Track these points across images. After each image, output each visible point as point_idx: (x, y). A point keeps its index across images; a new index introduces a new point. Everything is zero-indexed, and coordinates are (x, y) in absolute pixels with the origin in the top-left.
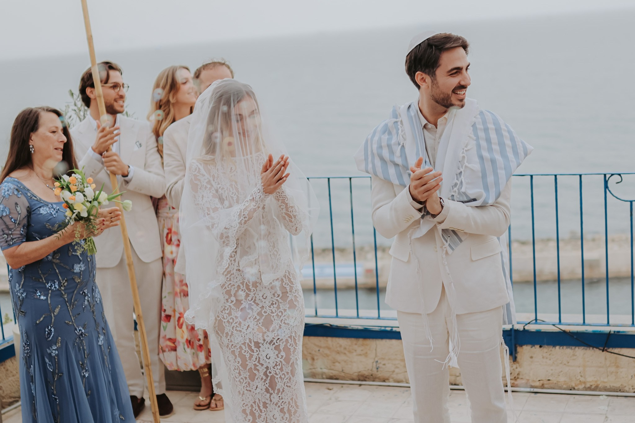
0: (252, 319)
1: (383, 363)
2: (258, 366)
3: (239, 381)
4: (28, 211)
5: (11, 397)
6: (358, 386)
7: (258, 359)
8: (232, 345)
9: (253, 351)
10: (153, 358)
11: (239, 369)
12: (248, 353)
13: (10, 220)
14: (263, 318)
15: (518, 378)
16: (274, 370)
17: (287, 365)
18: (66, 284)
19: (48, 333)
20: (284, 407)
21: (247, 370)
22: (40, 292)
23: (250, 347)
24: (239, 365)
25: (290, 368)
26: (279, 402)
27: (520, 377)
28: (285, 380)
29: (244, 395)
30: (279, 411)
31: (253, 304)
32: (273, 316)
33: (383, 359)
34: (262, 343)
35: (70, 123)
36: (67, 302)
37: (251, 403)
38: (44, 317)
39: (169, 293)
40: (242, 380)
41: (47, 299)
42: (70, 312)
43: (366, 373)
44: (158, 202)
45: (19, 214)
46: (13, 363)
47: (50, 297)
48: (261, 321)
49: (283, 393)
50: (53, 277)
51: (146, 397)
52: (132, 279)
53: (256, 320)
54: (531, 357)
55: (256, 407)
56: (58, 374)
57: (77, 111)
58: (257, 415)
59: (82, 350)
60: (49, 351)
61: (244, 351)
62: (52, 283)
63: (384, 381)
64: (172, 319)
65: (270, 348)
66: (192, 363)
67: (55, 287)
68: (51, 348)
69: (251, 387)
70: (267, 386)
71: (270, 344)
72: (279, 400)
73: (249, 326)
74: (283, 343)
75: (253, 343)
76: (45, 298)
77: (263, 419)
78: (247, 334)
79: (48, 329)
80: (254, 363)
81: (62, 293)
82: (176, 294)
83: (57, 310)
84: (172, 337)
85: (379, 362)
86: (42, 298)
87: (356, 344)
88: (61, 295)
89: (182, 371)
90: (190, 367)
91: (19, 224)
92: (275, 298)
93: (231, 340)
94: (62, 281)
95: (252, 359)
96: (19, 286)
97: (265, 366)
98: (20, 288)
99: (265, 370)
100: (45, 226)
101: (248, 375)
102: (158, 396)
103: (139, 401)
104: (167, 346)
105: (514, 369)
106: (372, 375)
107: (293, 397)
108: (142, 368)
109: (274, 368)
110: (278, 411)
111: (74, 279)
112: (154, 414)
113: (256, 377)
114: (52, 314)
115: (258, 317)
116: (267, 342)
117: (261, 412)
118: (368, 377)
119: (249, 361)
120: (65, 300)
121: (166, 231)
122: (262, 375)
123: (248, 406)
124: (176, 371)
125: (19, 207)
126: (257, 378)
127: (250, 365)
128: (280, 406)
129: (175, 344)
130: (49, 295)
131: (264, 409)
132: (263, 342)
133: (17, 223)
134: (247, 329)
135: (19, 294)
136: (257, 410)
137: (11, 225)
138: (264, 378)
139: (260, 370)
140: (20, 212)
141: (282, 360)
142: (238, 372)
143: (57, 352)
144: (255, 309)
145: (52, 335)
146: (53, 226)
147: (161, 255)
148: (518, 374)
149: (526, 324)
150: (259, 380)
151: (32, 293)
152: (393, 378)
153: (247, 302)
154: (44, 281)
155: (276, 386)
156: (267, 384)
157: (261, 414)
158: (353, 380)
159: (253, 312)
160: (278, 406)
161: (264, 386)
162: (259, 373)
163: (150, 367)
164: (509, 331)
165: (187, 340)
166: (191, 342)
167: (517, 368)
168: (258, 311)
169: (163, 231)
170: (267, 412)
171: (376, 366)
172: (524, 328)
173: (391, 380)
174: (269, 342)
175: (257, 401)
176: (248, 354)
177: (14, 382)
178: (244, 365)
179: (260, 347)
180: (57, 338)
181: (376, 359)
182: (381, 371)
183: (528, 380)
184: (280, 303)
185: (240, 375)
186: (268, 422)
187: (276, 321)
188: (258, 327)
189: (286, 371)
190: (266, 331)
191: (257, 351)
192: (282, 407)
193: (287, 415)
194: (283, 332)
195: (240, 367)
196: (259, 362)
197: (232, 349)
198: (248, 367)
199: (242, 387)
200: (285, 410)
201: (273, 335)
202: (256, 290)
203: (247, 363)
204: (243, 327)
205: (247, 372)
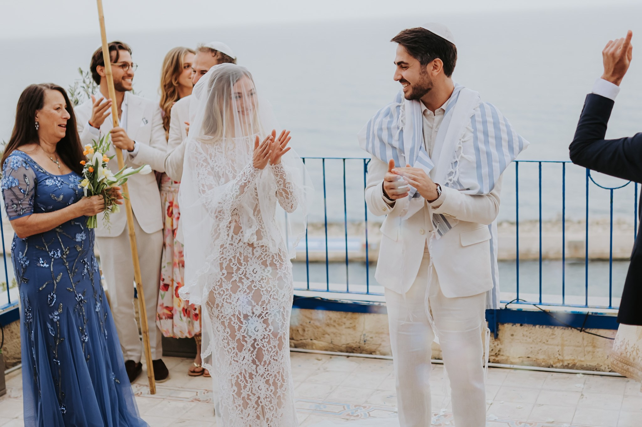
0: (242, 292)
1: (371, 336)
2: (246, 337)
3: (227, 351)
4: (35, 182)
5: (15, 358)
6: (346, 357)
7: (246, 331)
8: (223, 316)
9: (241, 323)
10: (151, 324)
11: (228, 339)
13: (19, 191)
14: (253, 292)
15: (499, 354)
16: (262, 342)
17: (274, 339)
18: (68, 252)
19: (51, 299)
20: (269, 379)
21: (236, 341)
22: (43, 260)
23: (239, 319)
24: (228, 335)
25: (277, 342)
26: (265, 374)
27: (501, 353)
28: (271, 353)
29: (230, 366)
30: (265, 382)
31: (243, 277)
32: (263, 291)
33: (371, 332)
35: (78, 99)
36: (69, 270)
37: (237, 373)
38: (47, 284)
39: (168, 263)
40: (230, 350)
41: (50, 267)
42: (71, 279)
43: (354, 346)
44: (161, 176)
45: (28, 185)
46: (17, 326)
47: (53, 265)
48: (251, 295)
49: (269, 365)
50: (55, 246)
51: (143, 361)
52: (134, 249)
53: (246, 294)
54: (512, 335)
55: (242, 378)
56: (60, 339)
57: (86, 87)
58: (242, 385)
59: (81, 315)
60: (51, 317)
61: (233, 323)
62: (55, 252)
63: (371, 353)
64: (170, 288)
65: (259, 322)
66: (187, 331)
67: (58, 256)
68: (53, 314)
69: (238, 358)
70: (254, 357)
71: (259, 317)
72: (265, 372)
73: (239, 298)
74: (271, 317)
75: (242, 315)
76: (48, 266)
77: (248, 390)
78: (236, 306)
79: (50, 295)
80: (242, 334)
81: (64, 262)
82: (174, 265)
83: (59, 278)
84: (169, 305)
85: (367, 335)
86: (45, 265)
87: (345, 317)
88: (64, 263)
89: (178, 338)
90: (186, 335)
91: (28, 195)
92: (265, 273)
93: (221, 311)
94: (64, 250)
95: (241, 330)
96: (23, 254)
97: (253, 338)
98: (24, 256)
99: (253, 342)
100: (51, 197)
101: (236, 345)
102: (154, 362)
103: (136, 366)
104: (164, 314)
105: (495, 346)
106: (359, 347)
107: (279, 370)
108: (140, 334)
109: (261, 340)
110: (263, 383)
111: (76, 248)
112: (150, 378)
113: (244, 348)
114: (55, 282)
115: (248, 291)
116: (256, 315)
117: (247, 382)
118: (355, 349)
119: (237, 332)
120: (67, 267)
121: (167, 204)
122: (250, 347)
123: (234, 376)
124: (172, 337)
125: (28, 179)
127: (239, 336)
128: (266, 377)
129: (172, 312)
130: (52, 263)
131: (250, 380)
132: (252, 315)
133: (26, 193)
134: (237, 301)
135: (22, 262)
136: (242, 380)
137: (20, 195)
138: (252, 349)
139: (248, 341)
140: (28, 184)
141: (269, 333)
142: (227, 341)
143: (59, 318)
144: (245, 283)
145: (54, 302)
146: (58, 197)
147: (162, 227)
148: (499, 351)
149: (508, 304)
150: (247, 351)
151: (35, 261)
152: (379, 351)
153: (238, 276)
154: (47, 250)
155: (263, 358)
156: (254, 355)
157: (247, 385)
158: (341, 351)
160: (263, 377)
161: (251, 357)
162: (247, 344)
163: (147, 333)
165: (184, 308)
166: (188, 311)
167: (498, 345)
168: (248, 285)
169: (165, 204)
170: (253, 383)
171: (364, 338)
172: (506, 307)
173: (378, 352)
174: (258, 315)
175: (243, 371)
176: (237, 325)
177: (18, 344)
178: (233, 336)
179: (249, 319)
180: (59, 304)
181: (364, 333)
182: (368, 344)
183: (508, 357)
184: (270, 278)
185: (229, 345)
186: (253, 392)
187: (265, 295)
188: (247, 301)
189: (273, 345)
190: (255, 304)
191: (246, 323)
192: (268, 379)
193: (272, 388)
194: (272, 307)
195: (229, 337)
196: (247, 334)
197: (222, 320)
198: (237, 338)
199: (230, 357)
200: (271, 382)
201: (262, 309)
202: (247, 264)
203: (236, 334)
204: (233, 300)
205: (236, 343)
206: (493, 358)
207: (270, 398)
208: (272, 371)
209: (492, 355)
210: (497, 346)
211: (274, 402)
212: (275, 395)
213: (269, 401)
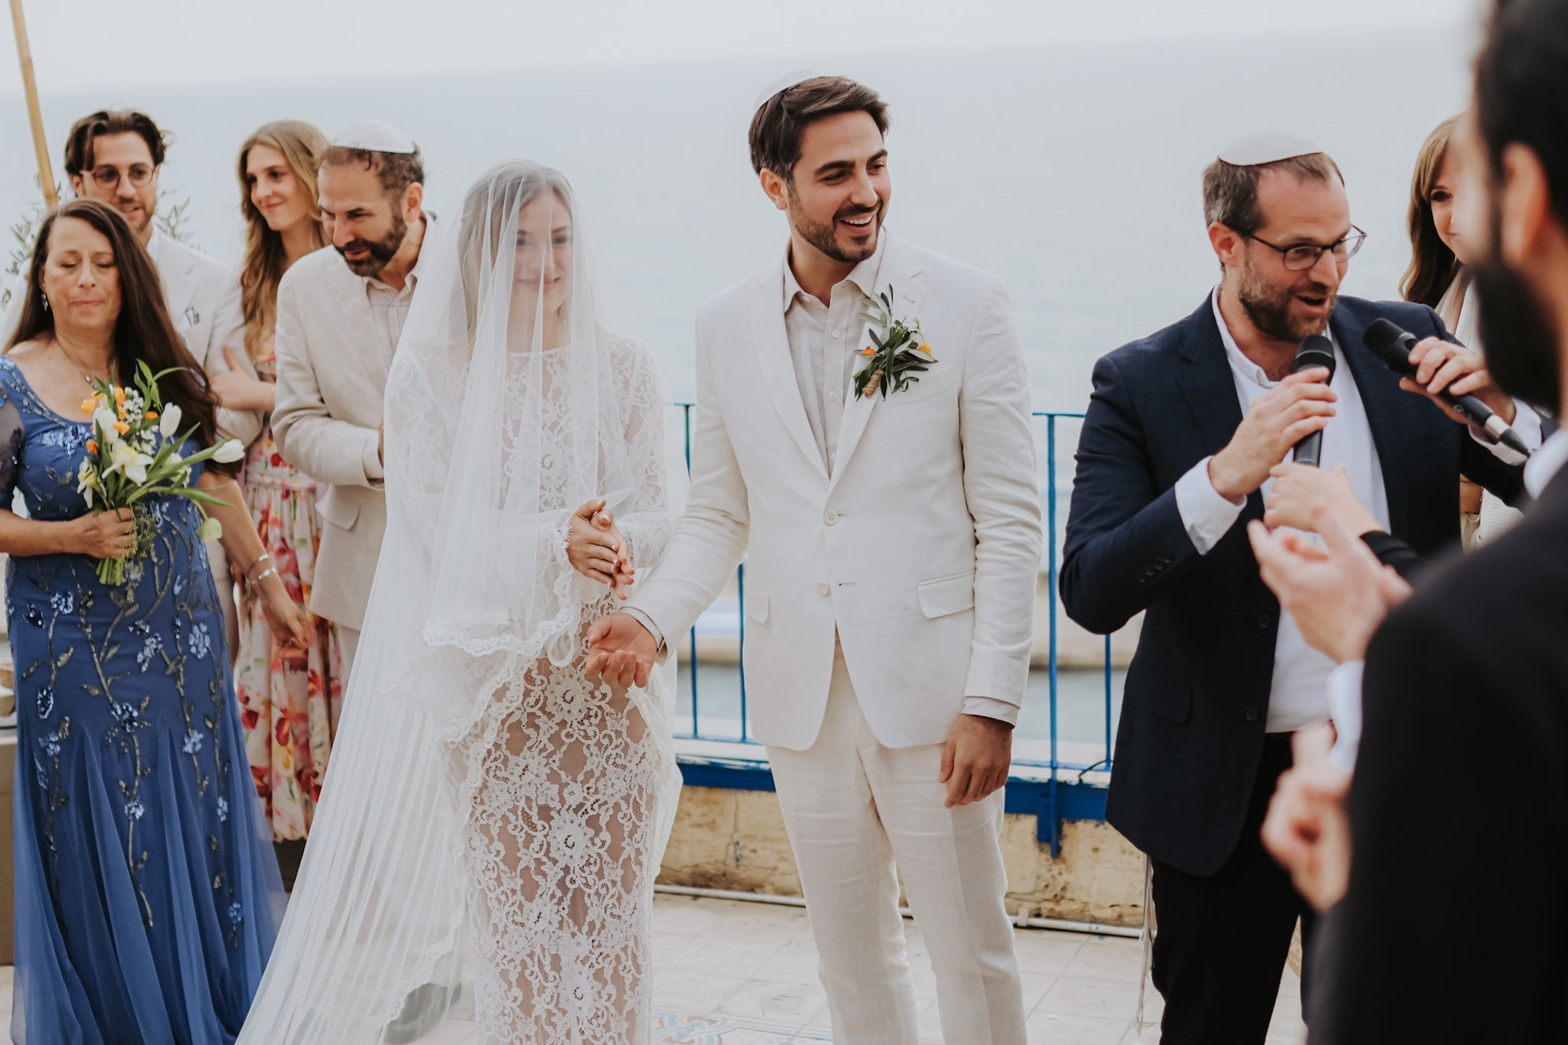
0: (535, 751)
1: (751, 846)
2: (545, 863)
3: (496, 899)
4: (14, 439)
6: (690, 898)
7: (545, 847)
8: (484, 811)
9: (534, 827)
11: (499, 868)
12: (521, 830)
14: (564, 748)
15: (1063, 898)
16: (583, 875)
17: (613, 863)
18: (90, 604)
19: (42, 703)
20: (603, 968)
21: (518, 872)
23: (527, 818)
24: (498, 859)
25: (621, 872)
26: (593, 954)
27: (1068, 895)
28: (606, 901)
29: (506, 936)
30: (591, 978)
31: (539, 713)
32: (588, 747)
33: (752, 838)
34: (558, 808)
36: (93, 643)
37: (523, 955)
38: (36, 666)
39: (256, 660)
40: (503, 898)
41: (48, 628)
42: (98, 667)
43: (712, 869)
47: (54, 626)
48: (557, 757)
49: (603, 931)
53: (545, 754)
54: (1096, 850)
55: (533, 966)
56: (58, 798)
58: (535, 986)
59: (128, 756)
60: (42, 744)
61: (513, 828)
62: (61, 596)
63: (752, 890)
64: (260, 721)
65: (576, 822)
67: (67, 607)
68: (46, 737)
69: (525, 916)
70: (564, 913)
71: (576, 811)
72: (593, 950)
73: (527, 766)
74: (606, 811)
75: (535, 810)
77: (550, 998)
78: (521, 786)
79: (42, 694)
80: (536, 856)
81: (81, 623)
83: (64, 658)
85: (742, 843)
87: (690, 800)
88: (80, 627)
92: (596, 702)
93: (482, 800)
94: (81, 597)
95: (532, 846)
97: (561, 864)
99: (562, 874)
100: (46, 473)
101: (519, 884)
105: (1053, 876)
106: (724, 875)
107: (627, 943)
109: (582, 869)
110: (588, 978)
111: (109, 597)
113: (539, 892)
114: (53, 664)
115: (551, 747)
116: (570, 806)
117: (546, 979)
118: (714, 879)
119: (523, 850)
120: (87, 637)
122: (554, 887)
123: (515, 963)
126: (541, 893)
127: (526, 859)
128: (595, 964)
130: (54, 620)
131: (553, 973)
132: (560, 807)
134: (524, 774)
136: (535, 974)
138: (559, 894)
139: (550, 873)
141: (602, 851)
142: (495, 875)
143: (58, 749)
144: (544, 727)
145: (50, 710)
146: (62, 475)
148: (1064, 889)
149: (1084, 771)
150: (547, 898)
151: (23, 610)
152: (772, 884)
153: (525, 710)
154: (47, 589)
155: (586, 914)
156: (563, 909)
157: (546, 985)
158: (681, 883)
159: (538, 734)
160: (588, 964)
161: (556, 913)
162: (547, 881)
164: (1044, 784)
165: (297, 772)
167: (1060, 874)
168: (552, 732)
170: (561, 980)
171: (735, 852)
172: (1081, 780)
173: (768, 888)
174: (574, 807)
175: (538, 951)
176: (523, 834)
178: (511, 861)
179: (553, 818)
180: (62, 718)
181: (736, 838)
182: (746, 866)
183: (1086, 904)
184: (607, 714)
185: (500, 884)
186: (560, 1006)
187: (594, 757)
188: (549, 771)
189: (611, 879)
190: (568, 780)
191: (544, 828)
192: (599, 967)
193: (611, 989)
194: (609, 785)
195: (501, 865)
196: (547, 854)
197: (482, 822)
198: (521, 866)
199: (504, 915)
200: (607, 975)
201: (586, 790)
202: (549, 681)
203: (519, 855)
204: (512, 771)
205: (518, 877)
206: (1049, 905)
207: (606, 1017)
208: (609, 945)
209: (1046, 900)
210: (1057, 876)
211: (616, 1028)
212: (620, 1010)
213: (604, 1026)
